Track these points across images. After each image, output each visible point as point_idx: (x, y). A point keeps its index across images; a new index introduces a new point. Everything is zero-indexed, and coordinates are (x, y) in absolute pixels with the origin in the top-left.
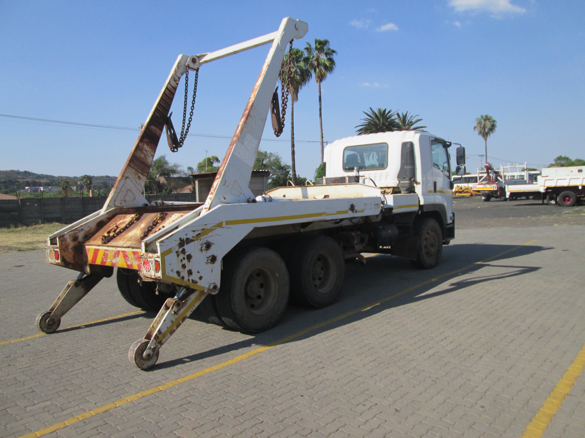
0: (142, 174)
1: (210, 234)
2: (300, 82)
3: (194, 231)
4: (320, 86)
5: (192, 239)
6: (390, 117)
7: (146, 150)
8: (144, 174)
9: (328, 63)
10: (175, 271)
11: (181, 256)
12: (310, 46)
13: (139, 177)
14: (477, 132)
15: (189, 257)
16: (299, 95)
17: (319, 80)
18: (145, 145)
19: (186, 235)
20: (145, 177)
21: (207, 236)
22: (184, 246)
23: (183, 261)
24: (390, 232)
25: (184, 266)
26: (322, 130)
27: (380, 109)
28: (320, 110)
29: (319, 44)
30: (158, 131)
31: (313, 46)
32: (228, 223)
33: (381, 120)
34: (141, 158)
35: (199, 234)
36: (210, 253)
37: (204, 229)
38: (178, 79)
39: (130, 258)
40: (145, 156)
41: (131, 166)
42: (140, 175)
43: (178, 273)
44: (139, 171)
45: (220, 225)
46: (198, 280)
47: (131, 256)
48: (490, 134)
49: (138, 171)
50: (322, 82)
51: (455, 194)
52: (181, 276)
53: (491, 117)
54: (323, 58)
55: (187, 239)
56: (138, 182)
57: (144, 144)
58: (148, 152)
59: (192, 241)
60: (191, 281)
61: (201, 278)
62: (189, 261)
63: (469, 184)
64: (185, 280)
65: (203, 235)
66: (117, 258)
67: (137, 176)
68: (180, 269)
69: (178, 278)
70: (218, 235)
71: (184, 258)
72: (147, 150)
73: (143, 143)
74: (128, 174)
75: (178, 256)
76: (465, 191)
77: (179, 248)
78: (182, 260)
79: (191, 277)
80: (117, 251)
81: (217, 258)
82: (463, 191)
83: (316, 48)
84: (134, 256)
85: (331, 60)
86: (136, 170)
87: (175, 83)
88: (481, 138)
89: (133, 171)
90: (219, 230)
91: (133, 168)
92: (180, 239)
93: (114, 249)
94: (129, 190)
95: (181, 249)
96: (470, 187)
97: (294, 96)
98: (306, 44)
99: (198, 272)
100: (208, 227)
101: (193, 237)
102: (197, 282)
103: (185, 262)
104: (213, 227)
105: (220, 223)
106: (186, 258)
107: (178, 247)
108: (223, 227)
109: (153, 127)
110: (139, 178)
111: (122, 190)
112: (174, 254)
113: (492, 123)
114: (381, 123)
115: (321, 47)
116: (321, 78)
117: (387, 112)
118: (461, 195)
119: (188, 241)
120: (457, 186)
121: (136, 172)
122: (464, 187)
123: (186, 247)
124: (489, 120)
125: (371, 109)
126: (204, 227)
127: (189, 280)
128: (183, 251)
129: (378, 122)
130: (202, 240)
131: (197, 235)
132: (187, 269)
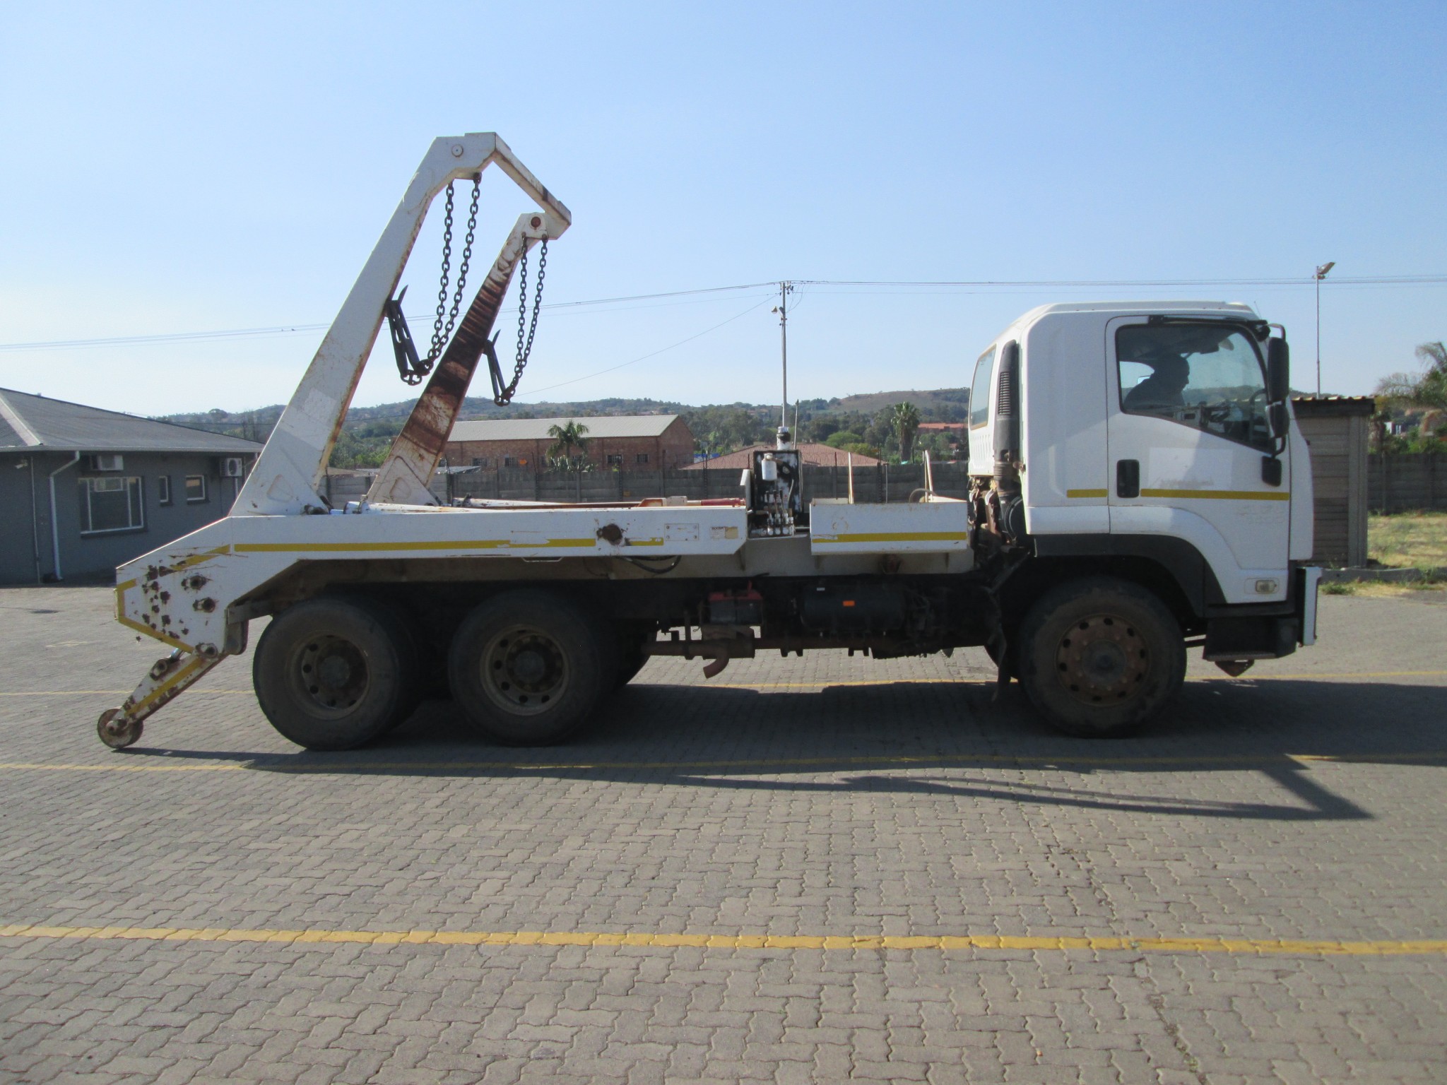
0: (426, 450)
1: (204, 564)
3: (174, 557)
5: (171, 568)
7: (435, 408)
8: (431, 450)
10: (141, 613)
11: (152, 593)
13: (420, 455)
15: (165, 597)
18: (435, 398)
19: (160, 561)
20: (432, 455)
21: (198, 567)
22: (156, 577)
23: (155, 600)
24: (849, 603)
25: (156, 609)
30: (462, 371)
32: (240, 548)
34: (426, 422)
35: (183, 562)
36: (203, 594)
37: (191, 555)
38: (507, 265)
40: (434, 417)
41: (406, 437)
42: (423, 452)
43: (146, 618)
44: (421, 444)
45: (224, 551)
46: (180, 634)
49: (418, 445)
52: (151, 623)
55: (162, 568)
56: (419, 464)
57: (432, 397)
58: (441, 411)
59: (170, 571)
60: (167, 634)
61: (185, 632)
62: (166, 603)
64: (157, 630)
65: (191, 565)
67: (416, 455)
68: (150, 613)
69: (145, 624)
70: (219, 566)
71: (156, 597)
72: (438, 406)
73: (430, 395)
74: (400, 452)
75: (146, 592)
77: (148, 580)
78: (152, 600)
79: (168, 628)
81: (217, 605)
86: (415, 443)
87: (500, 274)
89: (410, 445)
90: (221, 559)
91: (409, 439)
92: (150, 567)
94: (399, 478)
95: (151, 582)
99: (181, 622)
100: (200, 552)
101: (171, 566)
102: (178, 637)
103: (158, 602)
104: (211, 552)
105: (223, 548)
106: (159, 596)
107: (145, 579)
108: (230, 555)
109: (452, 364)
110: (422, 457)
111: (387, 478)
112: (139, 589)
119: (164, 571)
121: (415, 447)
123: (160, 580)
126: (192, 552)
127: (164, 631)
128: (155, 586)
130: (188, 572)
131: (179, 564)
132: (162, 613)
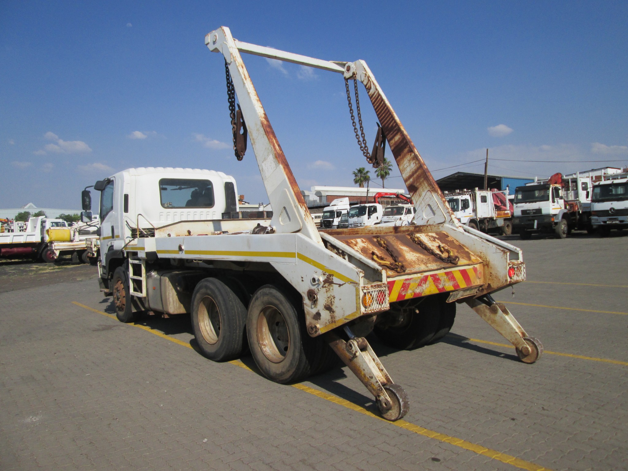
39: (442, 281)
47: (443, 278)
66: (424, 285)
80: (424, 276)
84: (448, 277)
93: (419, 275)
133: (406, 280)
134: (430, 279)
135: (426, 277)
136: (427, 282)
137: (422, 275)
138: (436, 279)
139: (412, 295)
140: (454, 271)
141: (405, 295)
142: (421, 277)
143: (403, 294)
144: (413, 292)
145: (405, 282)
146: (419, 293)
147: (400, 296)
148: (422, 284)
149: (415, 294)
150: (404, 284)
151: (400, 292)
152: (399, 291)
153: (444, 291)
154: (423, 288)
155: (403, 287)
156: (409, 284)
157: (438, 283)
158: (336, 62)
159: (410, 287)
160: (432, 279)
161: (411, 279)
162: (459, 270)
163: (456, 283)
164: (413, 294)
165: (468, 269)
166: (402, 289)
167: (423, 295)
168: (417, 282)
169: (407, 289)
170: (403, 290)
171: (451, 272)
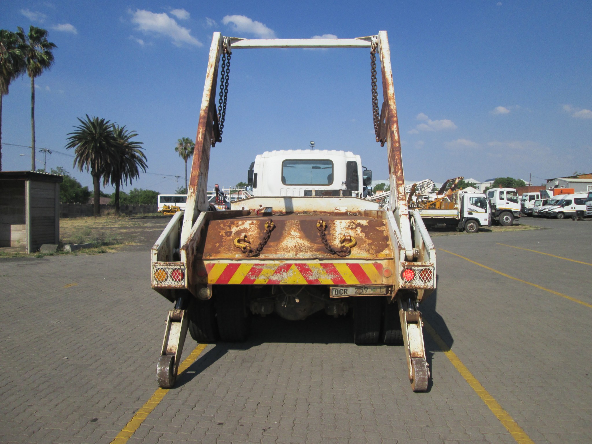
2: (13, 72)
4: (33, 81)
6: (106, 128)
9: (45, 57)
12: (23, 32)
14: (178, 153)
16: (10, 87)
17: (32, 74)
26: (34, 133)
27: (97, 118)
28: (33, 109)
29: (36, 33)
31: (27, 33)
33: (98, 130)
39: (315, 273)
47: (317, 270)
48: (190, 157)
50: (36, 77)
51: (163, 213)
53: (192, 140)
54: (39, 49)
63: (177, 204)
66: (285, 274)
76: (172, 210)
80: (285, 264)
82: (171, 210)
83: (31, 37)
84: (325, 269)
85: (48, 53)
88: (182, 159)
93: (277, 262)
96: (178, 207)
97: (3, 88)
98: (17, 28)
113: (192, 147)
114: (98, 132)
115: (37, 36)
116: (36, 72)
117: (105, 122)
118: (169, 214)
120: (165, 205)
122: (172, 206)
124: (190, 143)
125: (87, 116)
129: (94, 131)
133: (256, 265)
134: (294, 268)
135: (289, 266)
136: (290, 271)
137: (281, 262)
138: (304, 269)
139: (265, 281)
140: (336, 264)
141: (254, 280)
142: (280, 264)
143: (252, 279)
144: (268, 278)
145: (254, 267)
146: (277, 281)
147: (246, 279)
148: (281, 272)
149: (270, 281)
150: (253, 268)
151: (248, 276)
152: (246, 275)
153: (317, 284)
154: (283, 277)
155: (251, 271)
156: (260, 270)
157: (308, 274)
158: (362, 38)
159: (262, 273)
160: (298, 268)
161: (263, 265)
162: (347, 264)
163: (339, 277)
164: (267, 280)
165: (363, 264)
166: (250, 273)
167: (281, 283)
168: (273, 269)
169: (258, 275)
170: (252, 275)
171: (332, 264)
